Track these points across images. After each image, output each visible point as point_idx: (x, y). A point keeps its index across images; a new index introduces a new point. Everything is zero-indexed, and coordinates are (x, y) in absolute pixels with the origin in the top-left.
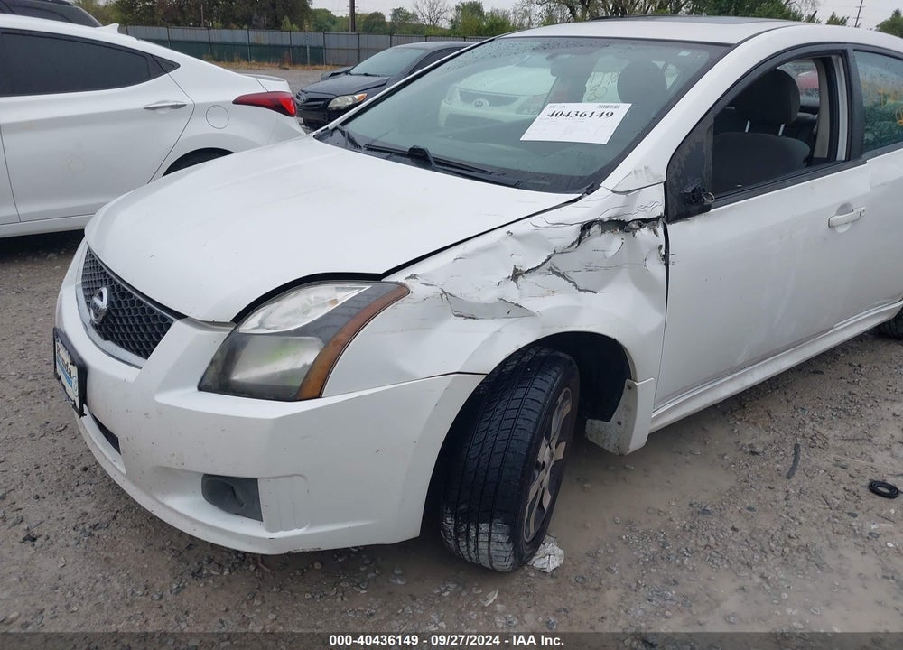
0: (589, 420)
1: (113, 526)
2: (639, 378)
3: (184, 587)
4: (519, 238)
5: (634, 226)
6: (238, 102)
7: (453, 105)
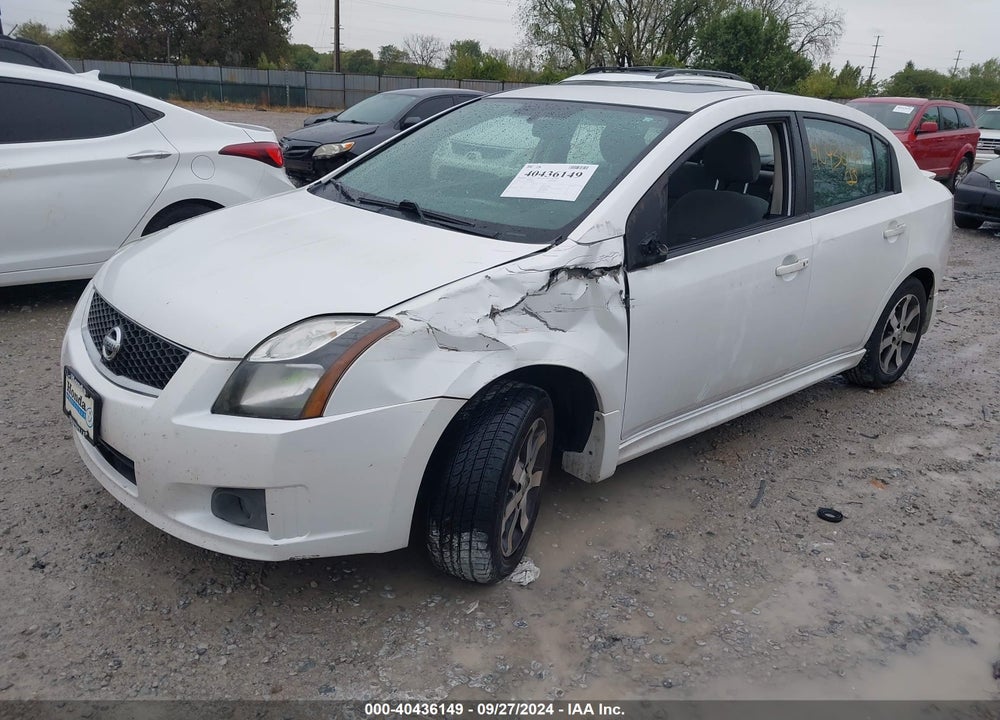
0: (565, 453)
1: (118, 554)
2: (605, 411)
3: (190, 603)
4: (496, 282)
5: (597, 273)
6: (224, 152)
7: (446, 157)
